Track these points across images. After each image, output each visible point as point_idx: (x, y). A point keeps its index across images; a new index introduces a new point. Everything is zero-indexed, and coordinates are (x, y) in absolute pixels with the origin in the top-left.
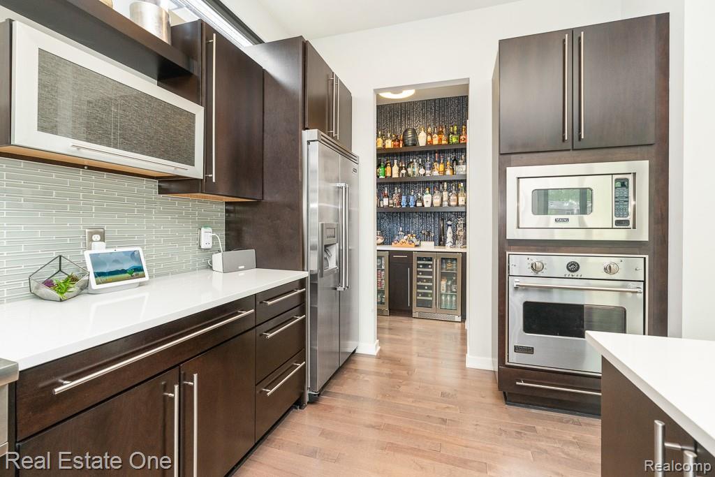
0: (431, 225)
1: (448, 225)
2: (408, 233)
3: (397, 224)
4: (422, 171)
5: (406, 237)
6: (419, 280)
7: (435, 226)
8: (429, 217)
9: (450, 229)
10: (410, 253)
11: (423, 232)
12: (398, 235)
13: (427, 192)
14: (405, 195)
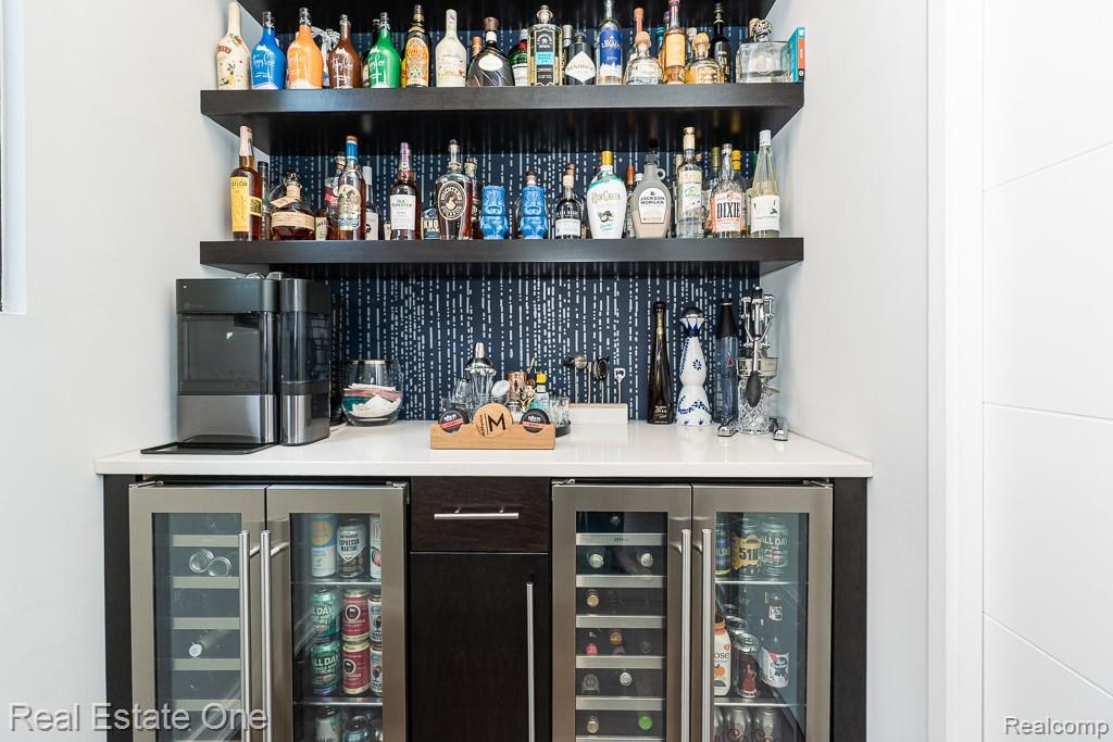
0: (608, 334)
1: (688, 332)
2: (512, 366)
3: (462, 330)
4: (581, 69)
5: (501, 389)
6: (583, 639)
7: (624, 336)
8: (602, 296)
9: (693, 345)
10: (534, 493)
11: (578, 362)
12: (469, 379)
13: (607, 168)
14: (495, 182)
